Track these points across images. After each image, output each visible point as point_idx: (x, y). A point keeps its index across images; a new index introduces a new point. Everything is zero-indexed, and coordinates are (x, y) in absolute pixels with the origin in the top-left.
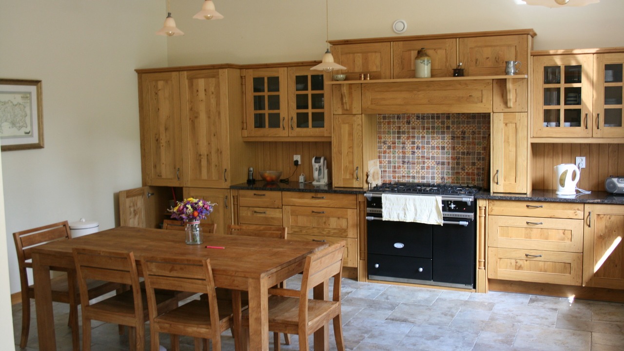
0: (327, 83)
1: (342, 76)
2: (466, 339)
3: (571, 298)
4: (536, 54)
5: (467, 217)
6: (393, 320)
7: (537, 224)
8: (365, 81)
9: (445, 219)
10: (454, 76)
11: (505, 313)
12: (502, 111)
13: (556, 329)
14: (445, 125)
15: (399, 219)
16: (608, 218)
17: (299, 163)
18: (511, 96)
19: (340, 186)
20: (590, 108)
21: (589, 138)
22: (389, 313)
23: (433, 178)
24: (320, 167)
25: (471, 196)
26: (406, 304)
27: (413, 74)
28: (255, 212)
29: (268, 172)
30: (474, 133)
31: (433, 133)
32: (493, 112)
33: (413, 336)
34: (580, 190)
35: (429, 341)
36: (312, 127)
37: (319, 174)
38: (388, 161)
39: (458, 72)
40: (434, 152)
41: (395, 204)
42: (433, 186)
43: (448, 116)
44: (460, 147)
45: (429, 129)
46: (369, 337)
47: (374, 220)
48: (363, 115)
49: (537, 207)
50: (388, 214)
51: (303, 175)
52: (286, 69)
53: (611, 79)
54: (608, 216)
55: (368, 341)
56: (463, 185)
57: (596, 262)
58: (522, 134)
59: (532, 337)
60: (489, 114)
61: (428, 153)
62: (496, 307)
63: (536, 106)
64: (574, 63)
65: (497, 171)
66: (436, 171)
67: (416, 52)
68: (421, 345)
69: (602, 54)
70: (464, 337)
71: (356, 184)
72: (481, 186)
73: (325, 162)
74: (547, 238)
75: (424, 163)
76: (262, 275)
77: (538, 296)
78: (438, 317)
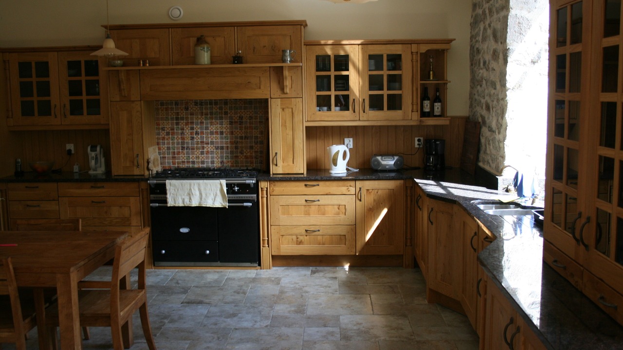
0: (103, 69)
1: (119, 62)
2: (262, 313)
3: (347, 267)
4: (308, 44)
5: (251, 199)
6: (188, 303)
7: (314, 201)
8: (144, 68)
9: (230, 201)
10: (234, 63)
11: (292, 286)
12: (279, 97)
13: (340, 295)
14: (224, 111)
15: (184, 203)
16: (376, 193)
17: (73, 152)
18: (288, 83)
19: (120, 174)
20: (357, 94)
21: (356, 121)
22: (183, 297)
23: (213, 162)
24: (96, 155)
25: (253, 178)
26: (197, 287)
27: (194, 60)
28: (28, 206)
29: (38, 162)
30: (251, 118)
31: (212, 118)
32: (271, 98)
33: (212, 316)
34: (349, 168)
35: (229, 319)
36: (88, 114)
37: (96, 163)
38: (167, 147)
39: (238, 59)
40: (213, 137)
41: (179, 190)
42: (214, 170)
43: (226, 102)
44: (238, 131)
45: (208, 115)
46: (169, 322)
47: (159, 206)
48: (142, 102)
49: (314, 186)
50: (173, 199)
51: (77, 164)
52: (56, 53)
53: (373, 68)
54: (376, 191)
55: (169, 325)
56: (242, 168)
57: (367, 233)
58: (298, 118)
59: (321, 304)
60: (267, 100)
61: (207, 138)
62: (282, 281)
63: (310, 93)
64: (342, 53)
65: (276, 153)
66: (215, 155)
67: (195, 39)
68: (222, 323)
69: (366, 46)
70: (260, 312)
71: (137, 172)
72: (260, 168)
73: (102, 150)
74: (324, 214)
75: (203, 148)
76: (72, 269)
77: (318, 268)
78: (232, 295)
